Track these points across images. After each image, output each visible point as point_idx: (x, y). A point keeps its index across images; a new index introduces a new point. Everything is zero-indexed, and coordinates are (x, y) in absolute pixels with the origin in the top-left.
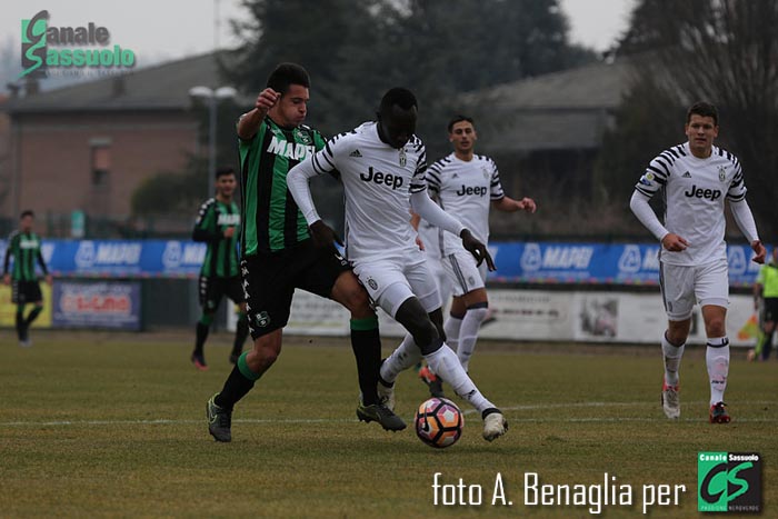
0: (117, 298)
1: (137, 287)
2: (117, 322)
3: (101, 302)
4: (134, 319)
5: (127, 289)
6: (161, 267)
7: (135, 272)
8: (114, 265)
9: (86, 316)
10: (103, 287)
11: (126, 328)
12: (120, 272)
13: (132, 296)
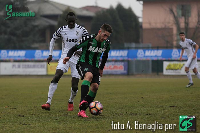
0: (119, 66)
1: (126, 63)
2: (119, 73)
3: (112, 67)
4: (125, 72)
5: (123, 63)
6: (136, 57)
7: (126, 58)
8: (117, 57)
9: (107, 71)
10: (113, 63)
11: (122, 74)
12: (120, 59)
13: (124, 65)
